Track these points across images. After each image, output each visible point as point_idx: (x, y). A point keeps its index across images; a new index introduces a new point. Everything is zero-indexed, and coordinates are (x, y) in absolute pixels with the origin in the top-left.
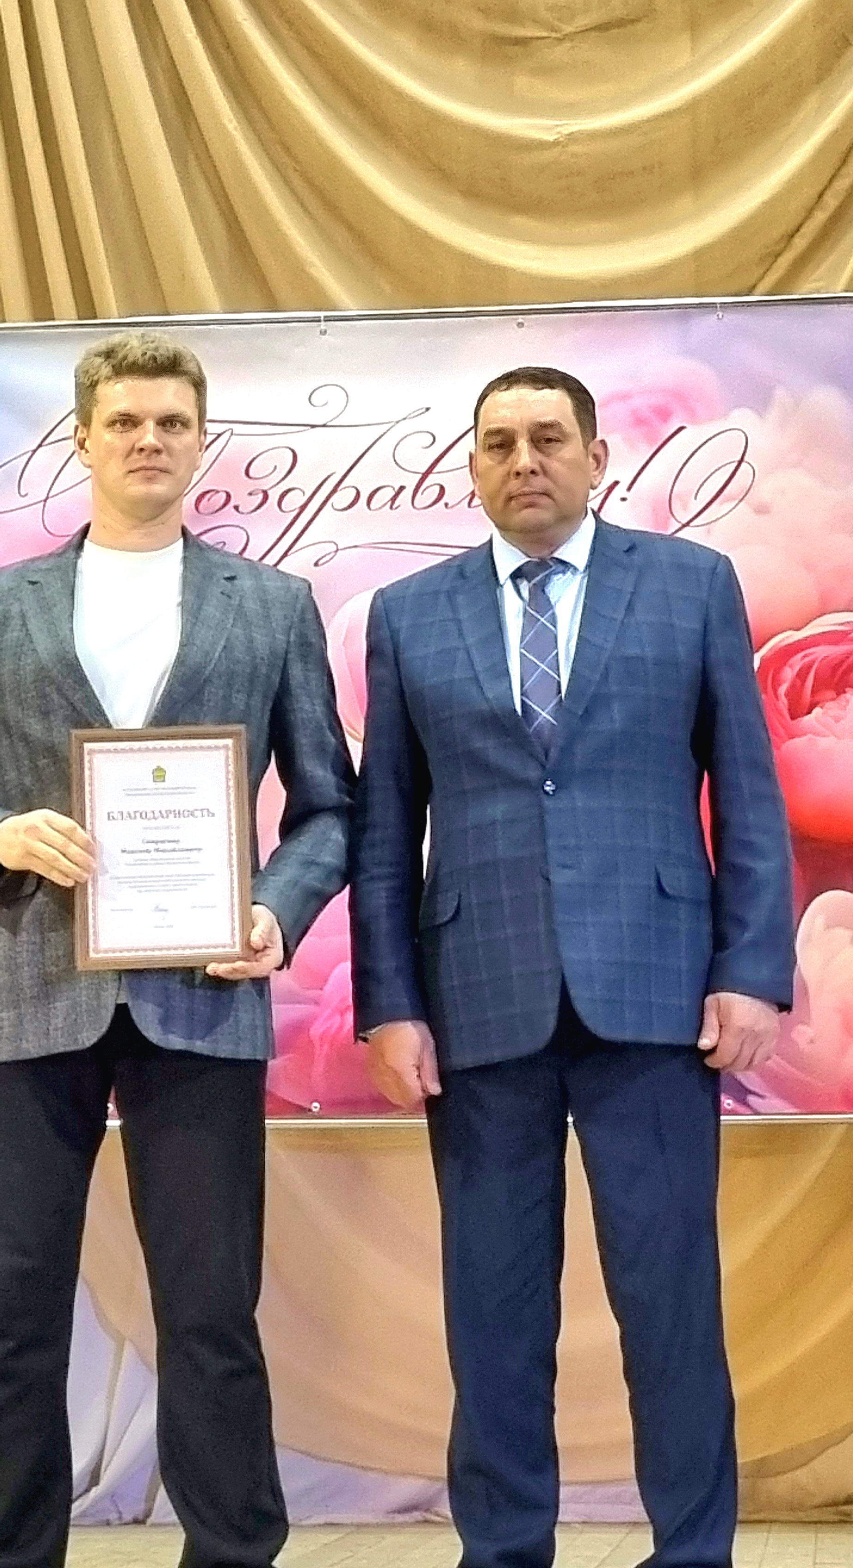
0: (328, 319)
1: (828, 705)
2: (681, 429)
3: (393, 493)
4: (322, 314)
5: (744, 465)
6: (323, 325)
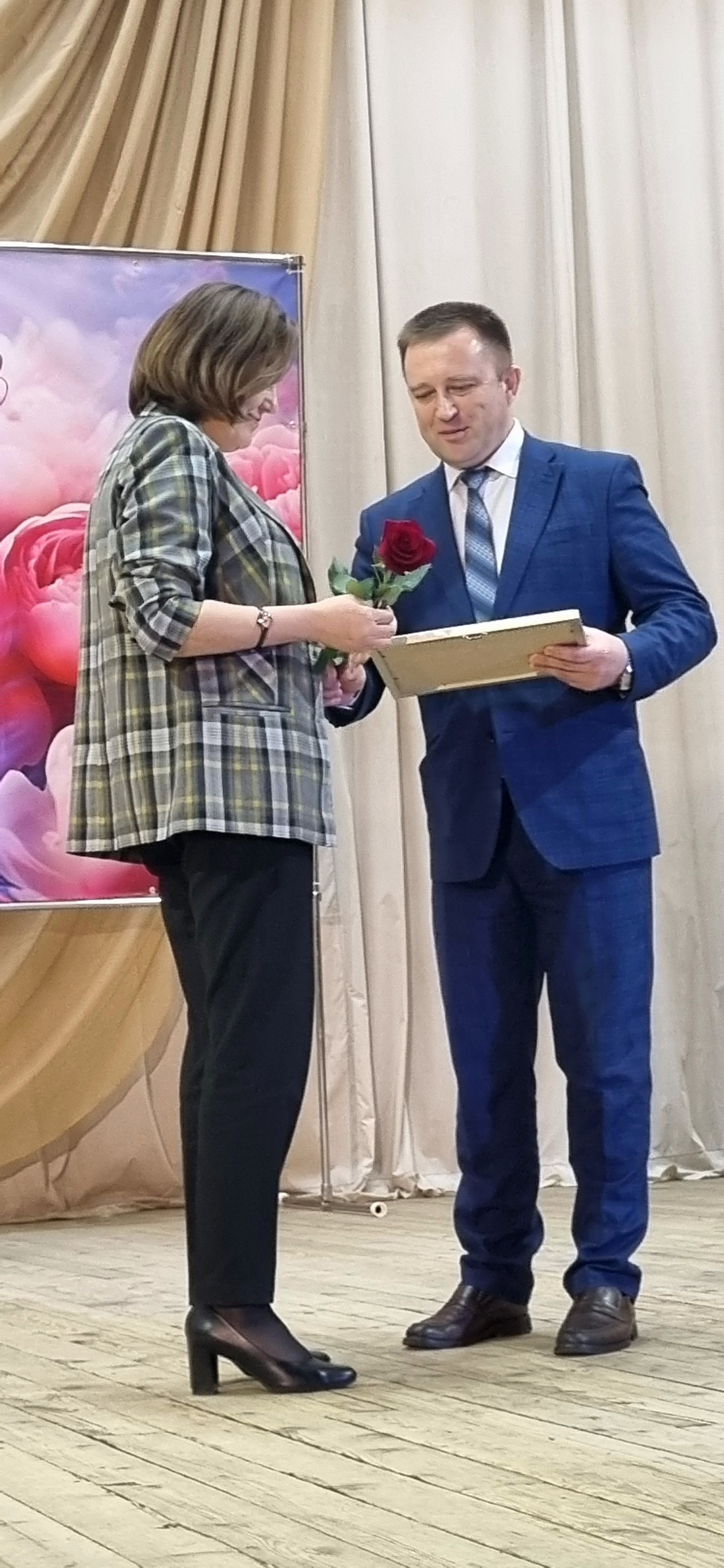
1: (68, 576)
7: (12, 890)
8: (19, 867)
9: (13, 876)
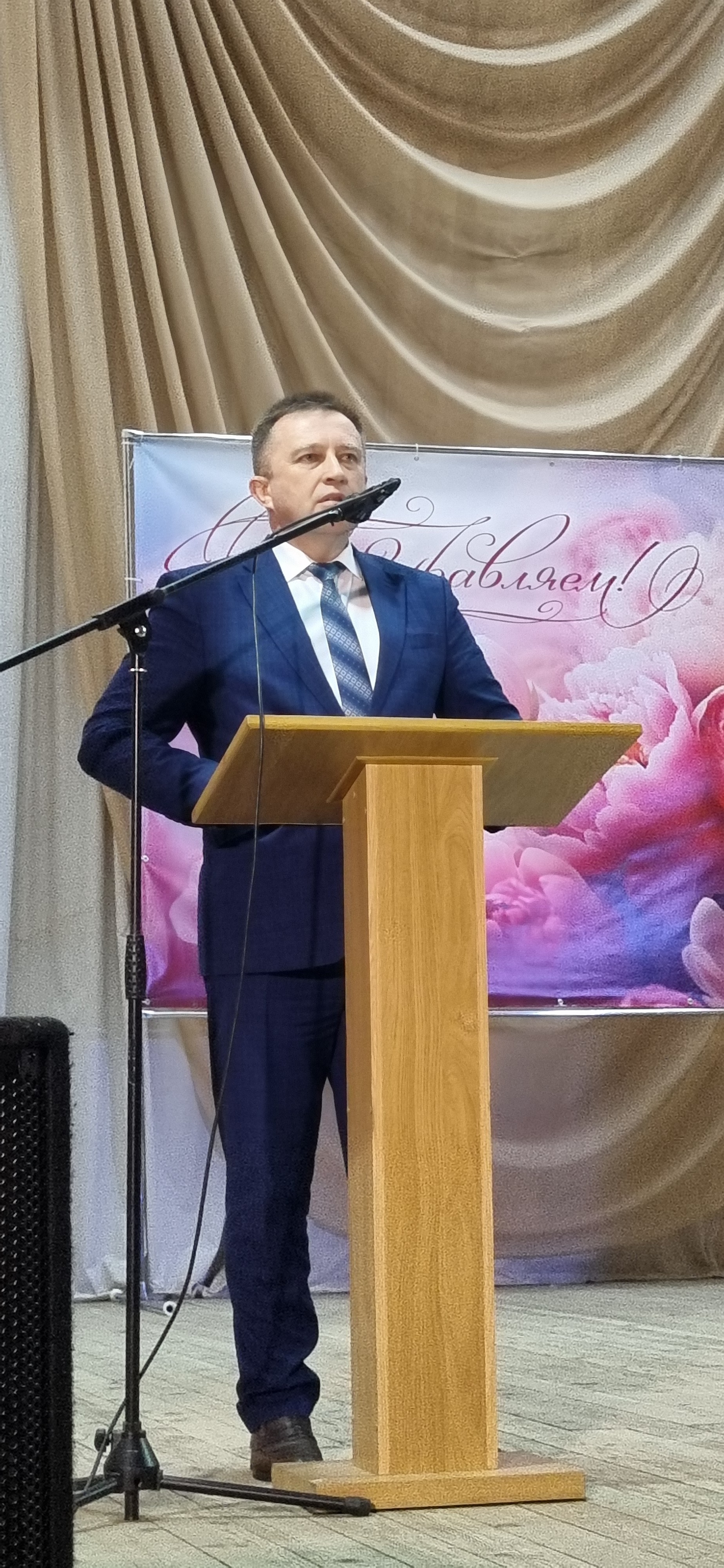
0: (421, 450)
2: (656, 543)
3: (466, 576)
4: (416, 446)
5: (696, 570)
7: (706, 999)
8: (711, 979)
9: (705, 986)
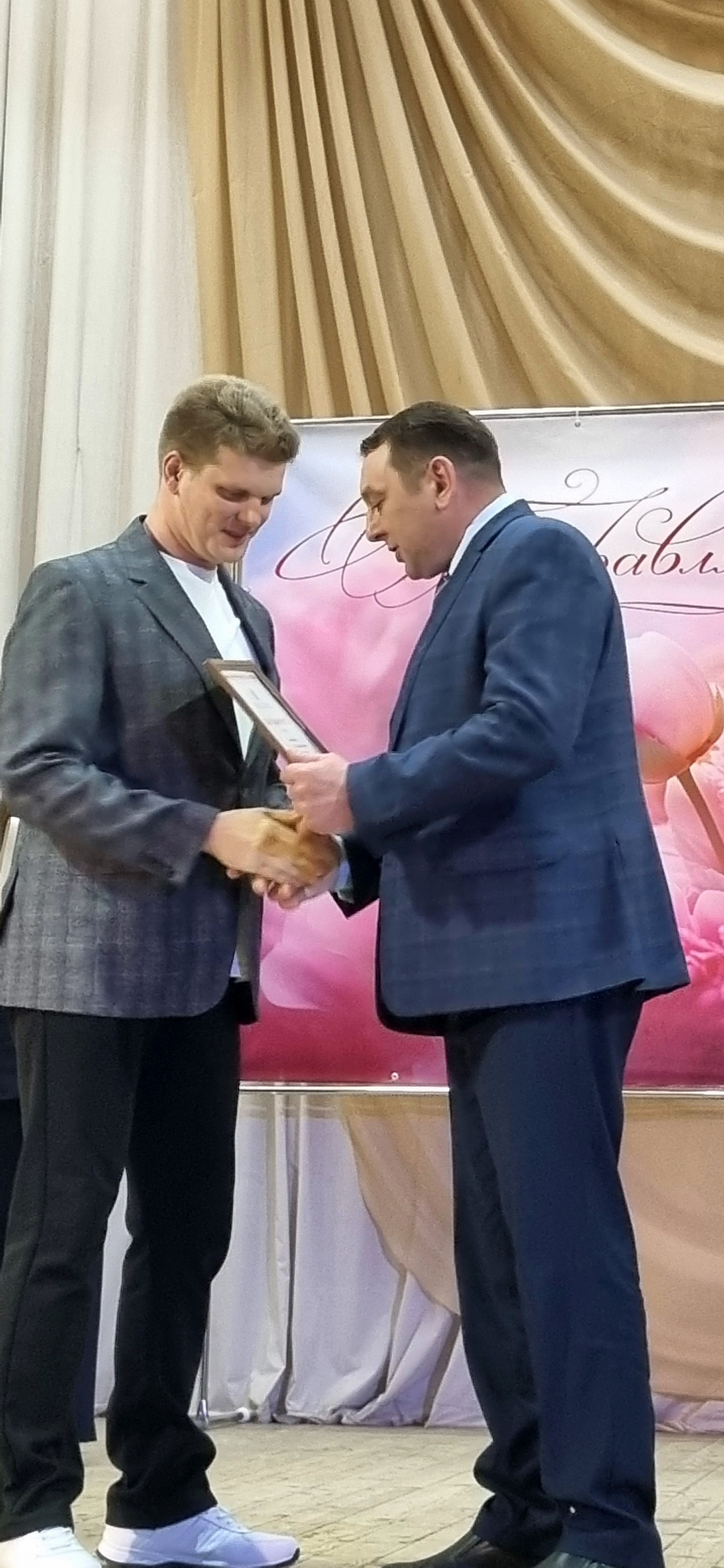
0: (582, 414)
3: (636, 561)
4: (577, 409)
6: (578, 419)
